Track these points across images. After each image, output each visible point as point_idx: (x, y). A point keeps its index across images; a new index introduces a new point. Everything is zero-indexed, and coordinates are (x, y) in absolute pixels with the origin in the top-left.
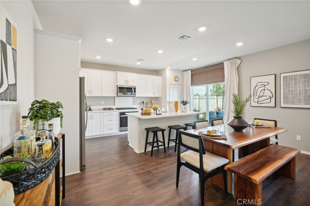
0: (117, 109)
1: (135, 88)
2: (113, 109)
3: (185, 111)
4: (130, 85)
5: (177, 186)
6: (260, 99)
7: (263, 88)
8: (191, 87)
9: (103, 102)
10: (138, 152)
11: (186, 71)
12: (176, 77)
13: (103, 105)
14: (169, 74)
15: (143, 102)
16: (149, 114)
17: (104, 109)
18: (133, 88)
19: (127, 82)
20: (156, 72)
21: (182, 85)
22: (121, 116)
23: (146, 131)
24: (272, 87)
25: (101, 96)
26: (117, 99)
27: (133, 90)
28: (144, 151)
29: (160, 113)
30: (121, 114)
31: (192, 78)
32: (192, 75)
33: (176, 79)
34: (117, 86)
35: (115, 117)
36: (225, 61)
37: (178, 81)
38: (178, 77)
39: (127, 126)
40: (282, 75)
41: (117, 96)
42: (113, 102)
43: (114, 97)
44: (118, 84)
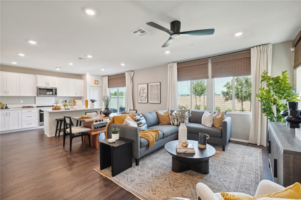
0: (37, 107)
1: (56, 90)
2: (33, 107)
3: (93, 107)
4: (50, 86)
5: (64, 146)
6: (142, 98)
7: (143, 92)
8: (108, 89)
9: (22, 101)
10: (49, 137)
11: (104, 76)
12: (96, 81)
13: (22, 104)
14: (89, 78)
15: (66, 101)
16: (59, 109)
17: (23, 107)
18: (54, 90)
19: (47, 84)
20: (80, 76)
21: (101, 87)
22: (41, 113)
23: (57, 121)
24: (146, 91)
25: (19, 96)
26: (37, 98)
27: (54, 91)
28: (55, 136)
29: (68, 108)
30: (40, 111)
31: (109, 82)
32: (108, 80)
33: (96, 82)
34: (37, 87)
35: (35, 113)
36: (126, 72)
37: (98, 84)
38: (98, 81)
39: (43, 121)
40: (150, 84)
41: (37, 96)
42: (34, 101)
43: (35, 97)
44: (38, 86)
